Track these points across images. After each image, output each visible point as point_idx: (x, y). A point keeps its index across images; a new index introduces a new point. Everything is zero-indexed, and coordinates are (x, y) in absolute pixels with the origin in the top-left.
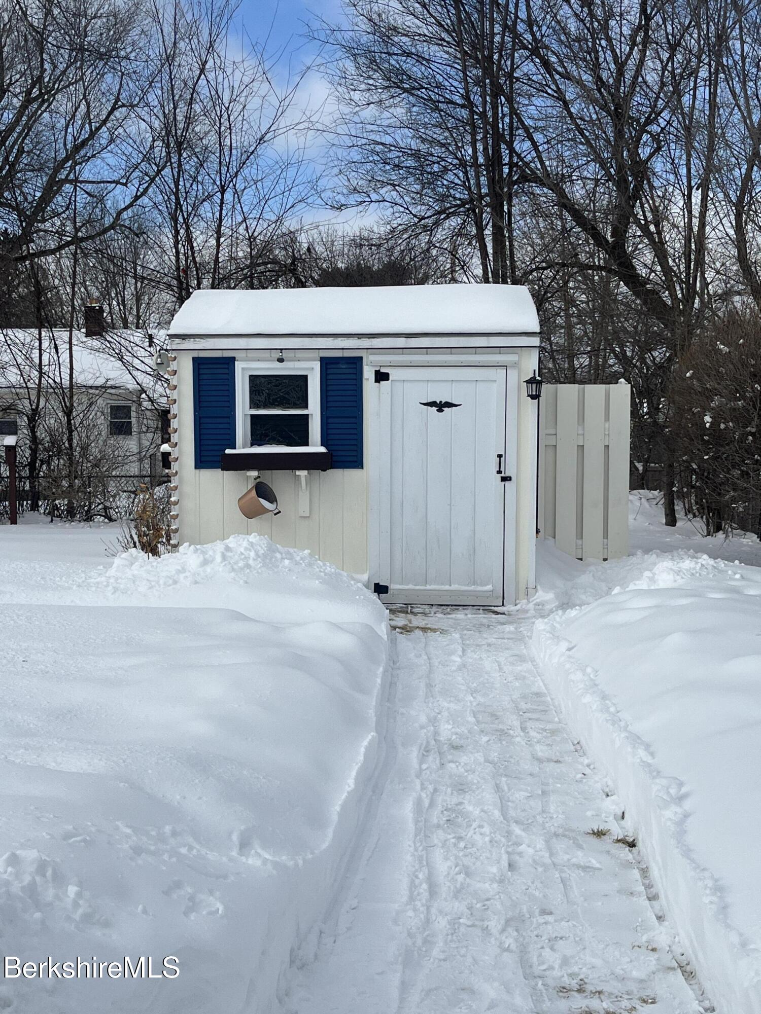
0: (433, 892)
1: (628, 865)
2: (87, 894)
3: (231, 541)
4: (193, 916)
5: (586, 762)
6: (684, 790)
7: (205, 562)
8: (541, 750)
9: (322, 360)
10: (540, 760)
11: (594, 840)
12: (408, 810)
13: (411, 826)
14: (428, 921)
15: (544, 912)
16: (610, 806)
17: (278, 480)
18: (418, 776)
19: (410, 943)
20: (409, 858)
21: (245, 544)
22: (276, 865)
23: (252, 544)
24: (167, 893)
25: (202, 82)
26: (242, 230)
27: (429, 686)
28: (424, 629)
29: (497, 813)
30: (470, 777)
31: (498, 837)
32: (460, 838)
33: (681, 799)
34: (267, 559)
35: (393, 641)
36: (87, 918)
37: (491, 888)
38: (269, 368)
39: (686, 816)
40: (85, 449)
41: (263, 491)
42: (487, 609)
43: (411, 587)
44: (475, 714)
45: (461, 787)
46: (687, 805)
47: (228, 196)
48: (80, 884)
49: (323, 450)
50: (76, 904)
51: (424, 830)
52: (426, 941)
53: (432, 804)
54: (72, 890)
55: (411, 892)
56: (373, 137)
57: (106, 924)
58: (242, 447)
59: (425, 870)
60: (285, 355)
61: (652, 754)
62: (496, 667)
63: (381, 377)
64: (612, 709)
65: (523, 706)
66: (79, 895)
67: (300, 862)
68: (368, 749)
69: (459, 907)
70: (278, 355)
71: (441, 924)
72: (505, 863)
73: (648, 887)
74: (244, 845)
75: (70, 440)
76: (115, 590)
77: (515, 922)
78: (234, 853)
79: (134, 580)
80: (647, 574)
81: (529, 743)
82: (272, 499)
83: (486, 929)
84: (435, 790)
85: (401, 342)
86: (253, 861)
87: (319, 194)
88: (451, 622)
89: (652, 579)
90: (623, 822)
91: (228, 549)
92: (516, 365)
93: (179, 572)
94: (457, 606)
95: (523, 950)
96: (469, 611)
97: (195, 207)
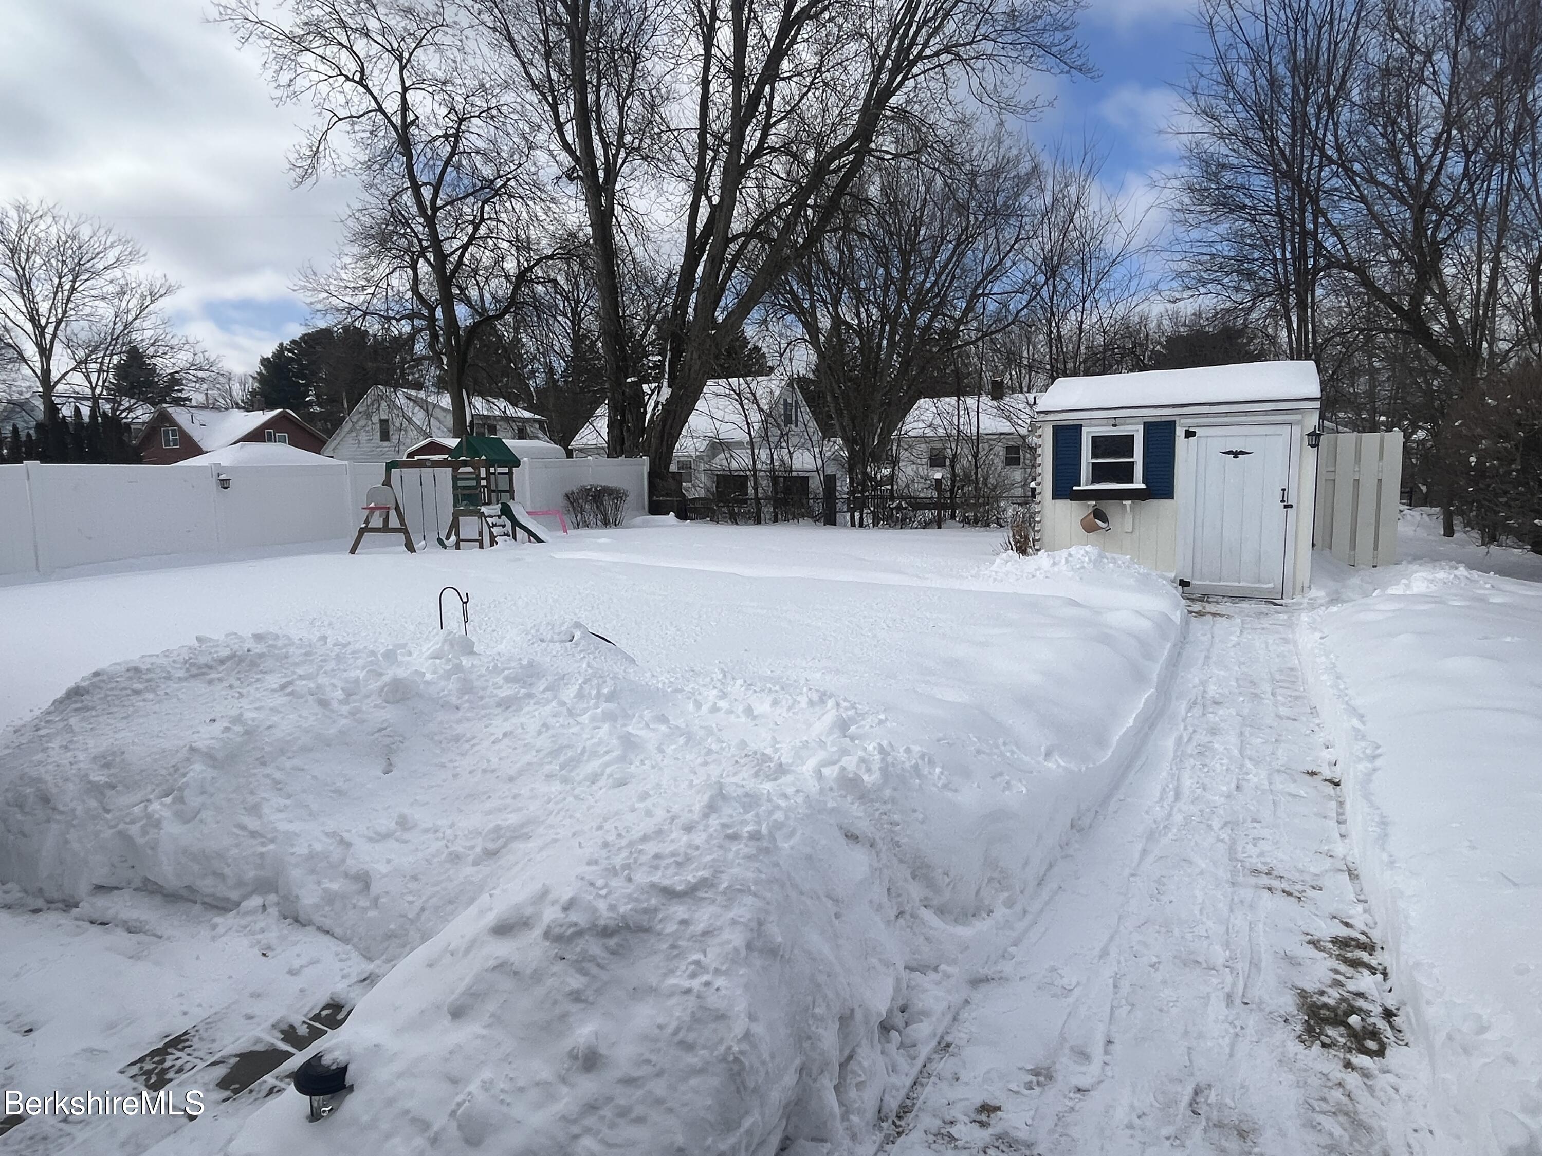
0: (1177, 797)
1: (1330, 798)
2: (946, 773)
3: (1073, 550)
4: (1007, 793)
5: (1317, 721)
6: (1379, 751)
7: (1054, 564)
8: (1283, 711)
9: (1145, 423)
10: (1280, 717)
11: (1307, 777)
12: (1170, 743)
13: (1171, 754)
14: (1170, 815)
15: (1255, 821)
16: (1327, 755)
17: (1110, 507)
18: (1184, 720)
19: (1154, 826)
20: (1164, 774)
21: (1082, 552)
22: (1065, 769)
23: (1087, 552)
24: (993, 778)
27: (1207, 657)
28: (1214, 615)
29: (1236, 752)
30: (1222, 725)
31: (1232, 767)
32: (1204, 765)
33: (1375, 757)
34: (1098, 562)
35: (1187, 623)
36: (945, 786)
37: (1218, 800)
38: (1107, 431)
39: (1375, 770)
40: (985, 480)
41: (1099, 514)
42: (1269, 601)
43: (1207, 582)
44: (1237, 680)
45: (1214, 731)
46: (1378, 763)
48: (943, 768)
49: (1143, 486)
50: (939, 778)
51: (1180, 758)
52: (1165, 827)
53: (1190, 739)
54: (938, 770)
55: (1161, 794)
57: (956, 791)
58: (1085, 485)
59: (1175, 783)
60: (1118, 420)
61: (1364, 723)
62: (1263, 646)
63: (1189, 434)
64: (1342, 687)
65: (1278, 677)
66: (942, 773)
67: (1084, 769)
68: (1147, 700)
69: (1194, 809)
70: (1113, 422)
71: (1178, 818)
72: (1233, 786)
73: (1339, 814)
74: (1048, 755)
75: (976, 473)
76: (995, 580)
77: (1231, 824)
78: (1041, 759)
79: (1007, 574)
80: (1404, 581)
81: (1276, 705)
82: (1104, 519)
83: (1210, 827)
84: (1194, 731)
85: (1206, 409)
86: (1051, 765)
88: (1237, 610)
89: (1408, 586)
90: (1334, 768)
91: (1070, 555)
92: (1299, 423)
93: (1036, 570)
94: (1243, 598)
95: (1234, 842)
96: (1254, 601)
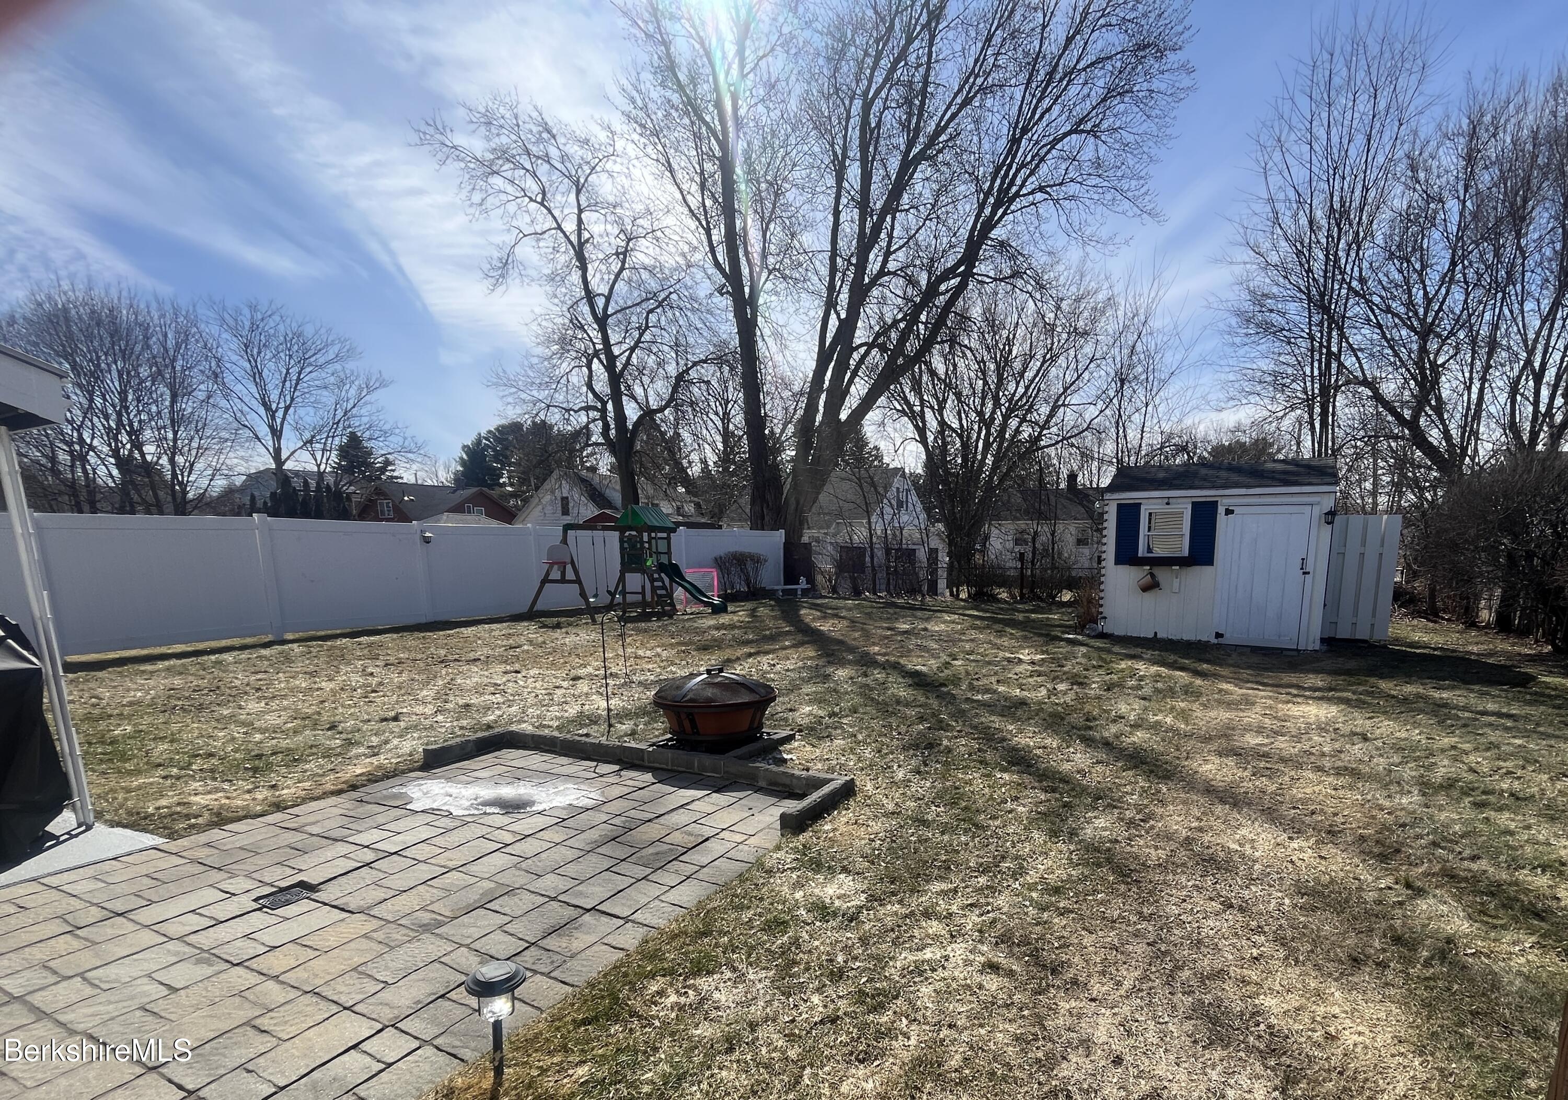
9: (1193, 503)
17: (1162, 574)
25: (1139, 344)
26: (1156, 428)
38: (1161, 508)
41: (1152, 577)
43: (1238, 635)
47: (1150, 408)
49: (1189, 555)
56: (1242, 365)
58: (1142, 553)
60: (1171, 500)
63: (1229, 512)
70: (1166, 500)
75: (1053, 548)
85: (1243, 492)
87: (1208, 403)
92: (1318, 503)
97: (1129, 417)
